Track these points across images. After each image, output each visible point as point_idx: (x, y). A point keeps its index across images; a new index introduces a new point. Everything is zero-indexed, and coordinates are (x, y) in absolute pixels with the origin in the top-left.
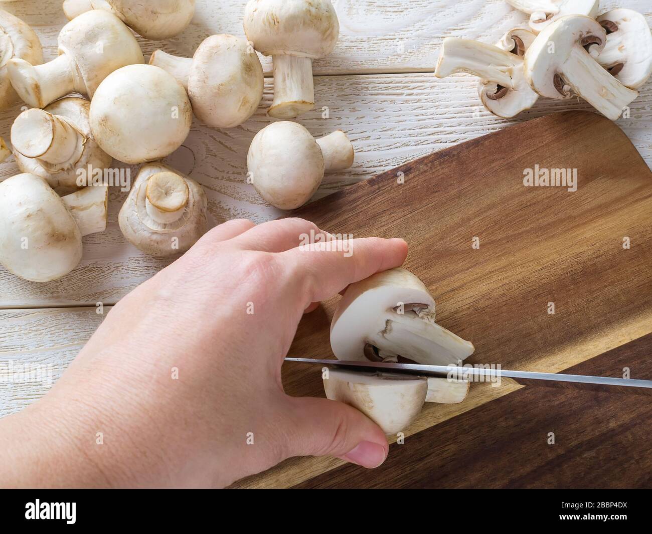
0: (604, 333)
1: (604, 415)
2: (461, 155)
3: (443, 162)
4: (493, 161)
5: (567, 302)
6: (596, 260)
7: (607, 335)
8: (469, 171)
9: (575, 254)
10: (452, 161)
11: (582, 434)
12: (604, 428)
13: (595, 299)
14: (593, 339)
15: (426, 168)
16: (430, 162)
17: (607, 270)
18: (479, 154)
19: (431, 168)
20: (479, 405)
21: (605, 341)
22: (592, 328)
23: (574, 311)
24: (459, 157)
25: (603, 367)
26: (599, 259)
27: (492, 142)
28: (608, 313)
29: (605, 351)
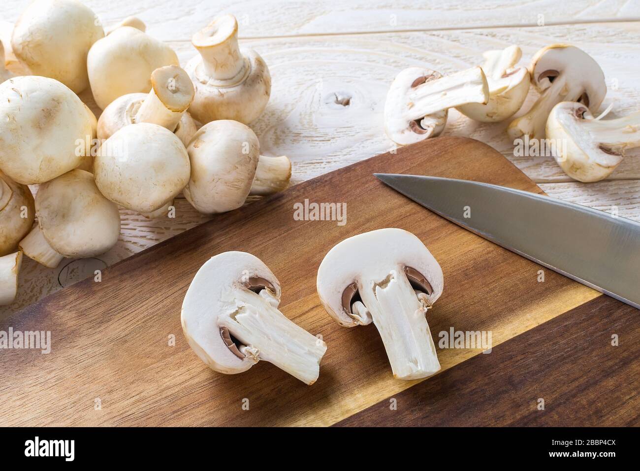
0: (508, 320)
1: (522, 398)
2: (334, 180)
3: (316, 187)
4: (367, 182)
5: (463, 296)
6: (487, 256)
7: (511, 322)
8: (343, 192)
9: (463, 253)
10: (325, 186)
11: (501, 419)
12: (525, 410)
13: (491, 290)
14: (496, 327)
15: (298, 194)
16: (303, 188)
17: (500, 264)
18: (352, 178)
19: (304, 193)
20: (380, 400)
21: (509, 328)
22: (494, 317)
23: (472, 303)
24: (331, 182)
25: (513, 351)
26: (490, 255)
27: (363, 167)
28: (509, 301)
29: (511, 337)
